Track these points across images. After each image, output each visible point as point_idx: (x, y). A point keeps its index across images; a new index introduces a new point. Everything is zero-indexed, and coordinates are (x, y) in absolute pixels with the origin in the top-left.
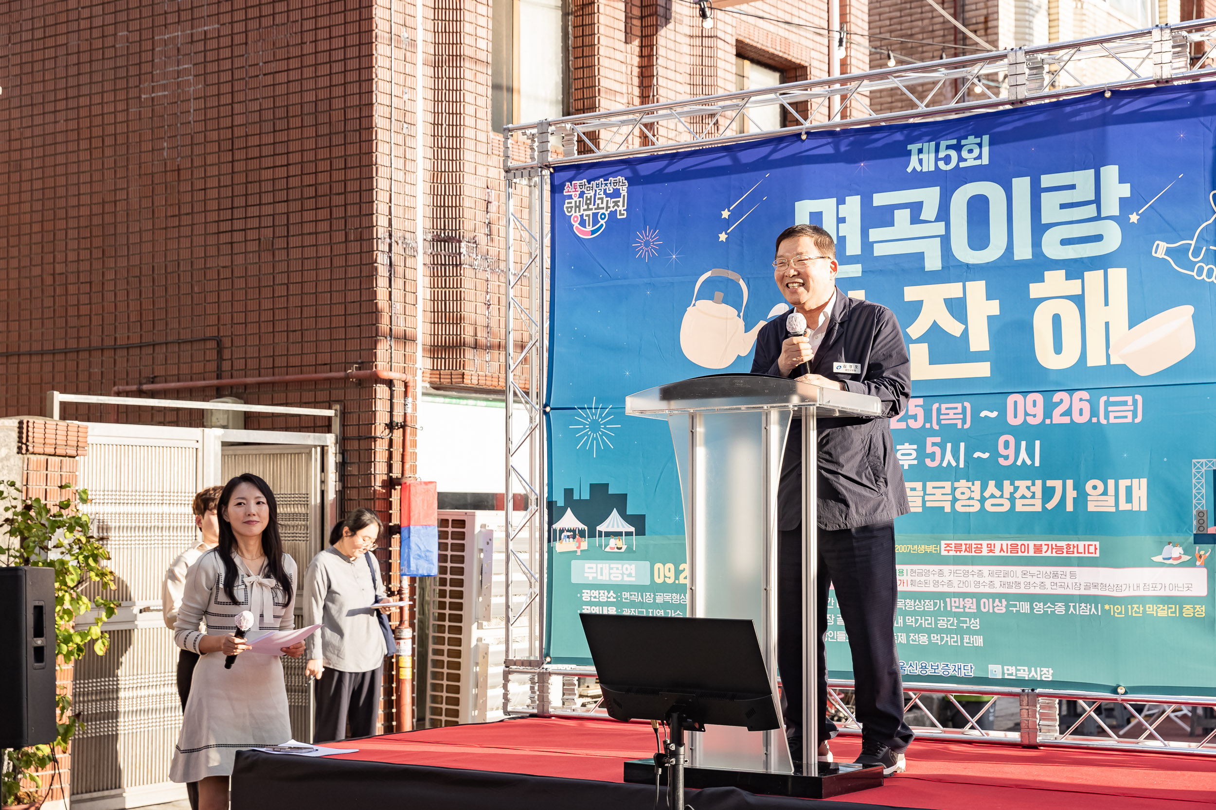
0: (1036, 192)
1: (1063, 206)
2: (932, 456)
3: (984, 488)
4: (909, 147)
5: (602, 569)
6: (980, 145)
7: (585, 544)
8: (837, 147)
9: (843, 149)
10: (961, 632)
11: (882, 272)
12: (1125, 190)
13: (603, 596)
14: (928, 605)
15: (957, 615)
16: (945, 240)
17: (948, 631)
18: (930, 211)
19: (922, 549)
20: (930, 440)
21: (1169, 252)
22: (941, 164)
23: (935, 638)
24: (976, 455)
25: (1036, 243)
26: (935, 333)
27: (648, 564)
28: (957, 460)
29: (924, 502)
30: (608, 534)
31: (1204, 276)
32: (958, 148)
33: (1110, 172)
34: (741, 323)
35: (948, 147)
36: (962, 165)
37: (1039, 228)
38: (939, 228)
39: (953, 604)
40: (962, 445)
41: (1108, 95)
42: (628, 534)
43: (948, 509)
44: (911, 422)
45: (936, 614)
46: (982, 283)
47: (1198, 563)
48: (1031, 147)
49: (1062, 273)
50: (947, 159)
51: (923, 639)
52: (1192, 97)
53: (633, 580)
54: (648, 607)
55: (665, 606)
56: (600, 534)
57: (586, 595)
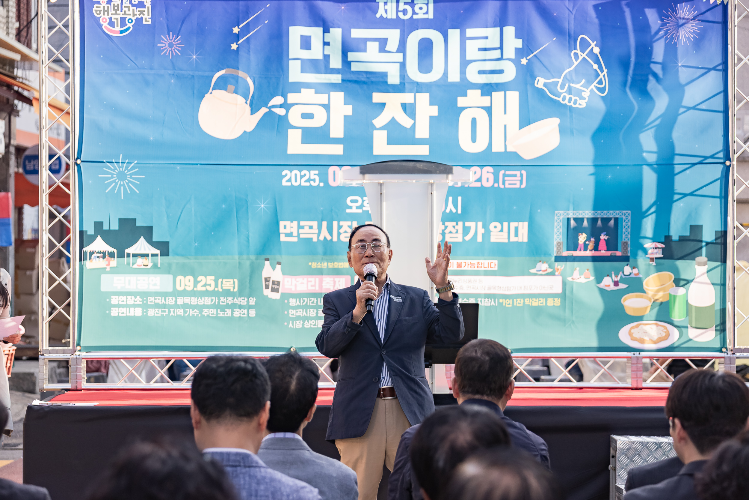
0: (463, 39)
1: (480, 49)
5: (130, 281)
6: (427, 5)
7: (114, 262)
11: (356, 82)
12: (519, 43)
13: (130, 300)
16: (403, 65)
18: (393, 43)
21: (545, 84)
22: (401, 15)
25: (463, 72)
26: (393, 125)
27: (171, 277)
31: (567, 101)
32: (412, 5)
33: (510, 31)
34: (248, 108)
35: (405, 4)
36: (415, 17)
37: (464, 62)
38: (399, 57)
42: (153, 255)
46: (427, 95)
47: (557, 273)
48: (461, 10)
49: (479, 92)
50: (405, 12)
53: (157, 288)
54: (170, 307)
55: (185, 306)
56: (128, 255)
57: (114, 300)
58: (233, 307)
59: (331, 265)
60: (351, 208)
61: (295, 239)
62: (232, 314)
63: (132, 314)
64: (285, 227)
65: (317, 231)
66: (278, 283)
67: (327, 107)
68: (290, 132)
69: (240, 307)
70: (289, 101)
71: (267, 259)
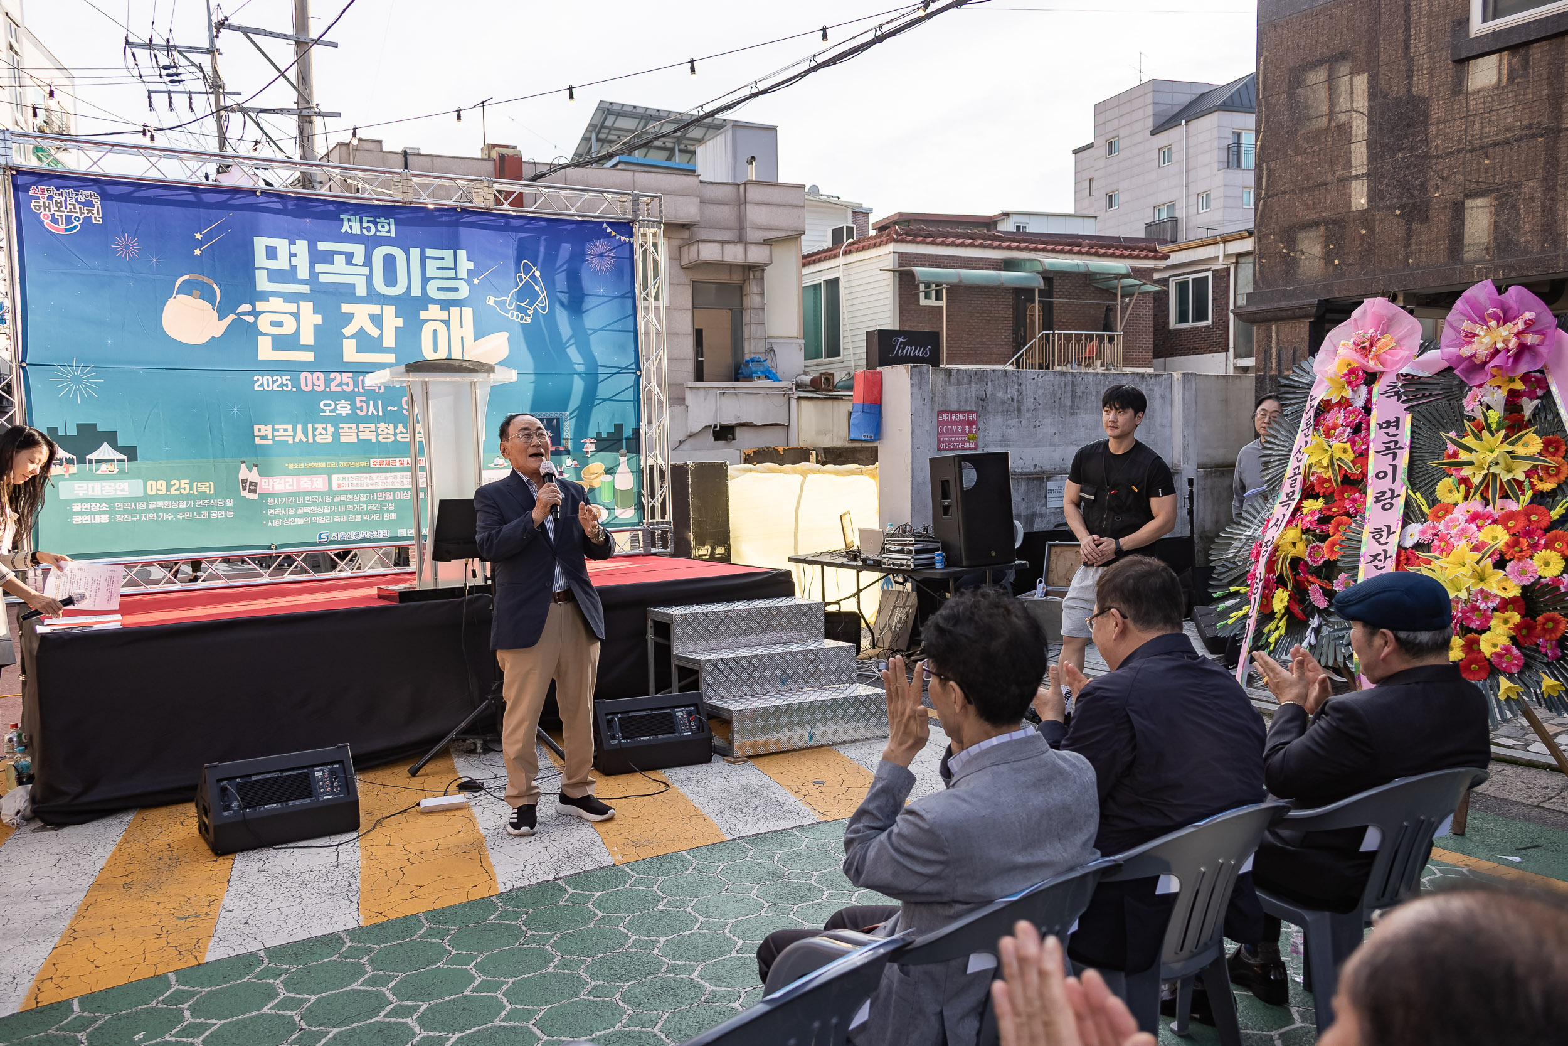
0: (423, 258)
1: (438, 269)
2: (361, 409)
3: (396, 428)
4: (341, 216)
5: (93, 487)
6: (389, 224)
7: (73, 469)
8: (285, 205)
9: (290, 207)
10: (382, 512)
11: (324, 292)
12: (471, 265)
13: (95, 507)
14: (363, 498)
15: (380, 502)
16: (369, 278)
17: (374, 512)
18: (359, 258)
19: (358, 464)
20: (358, 399)
21: (495, 302)
22: (365, 231)
23: (366, 517)
24: (389, 408)
25: (424, 288)
26: (361, 335)
27: (141, 482)
28: (378, 411)
29: (358, 436)
30: (98, 461)
31: (514, 318)
32: (375, 223)
33: (462, 254)
34: (215, 314)
35: (368, 222)
36: (378, 234)
37: (425, 280)
38: (366, 270)
39: (378, 496)
40: (380, 402)
41: (459, 210)
42: (118, 460)
43: (374, 440)
44: (345, 388)
45: (367, 503)
46: (393, 307)
48: (420, 231)
49: (438, 307)
50: (369, 229)
51: (358, 518)
52: (503, 221)
53: (126, 494)
54: (141, 512)
55: (158, 511)
56: (90, 461)
57: (76, 508)
58: (210, 509)
59: (308, 466)
60: (325, 411)
61: (271, 442)
62: (209, 515)
63: (97, 521)
64: (260, 430)
65: (292, 434)
66: (256, 484)
67: (296, 316)
68: (259, 338)
69: (218, 509)
70: (258, 309)
71: (243, 462)
